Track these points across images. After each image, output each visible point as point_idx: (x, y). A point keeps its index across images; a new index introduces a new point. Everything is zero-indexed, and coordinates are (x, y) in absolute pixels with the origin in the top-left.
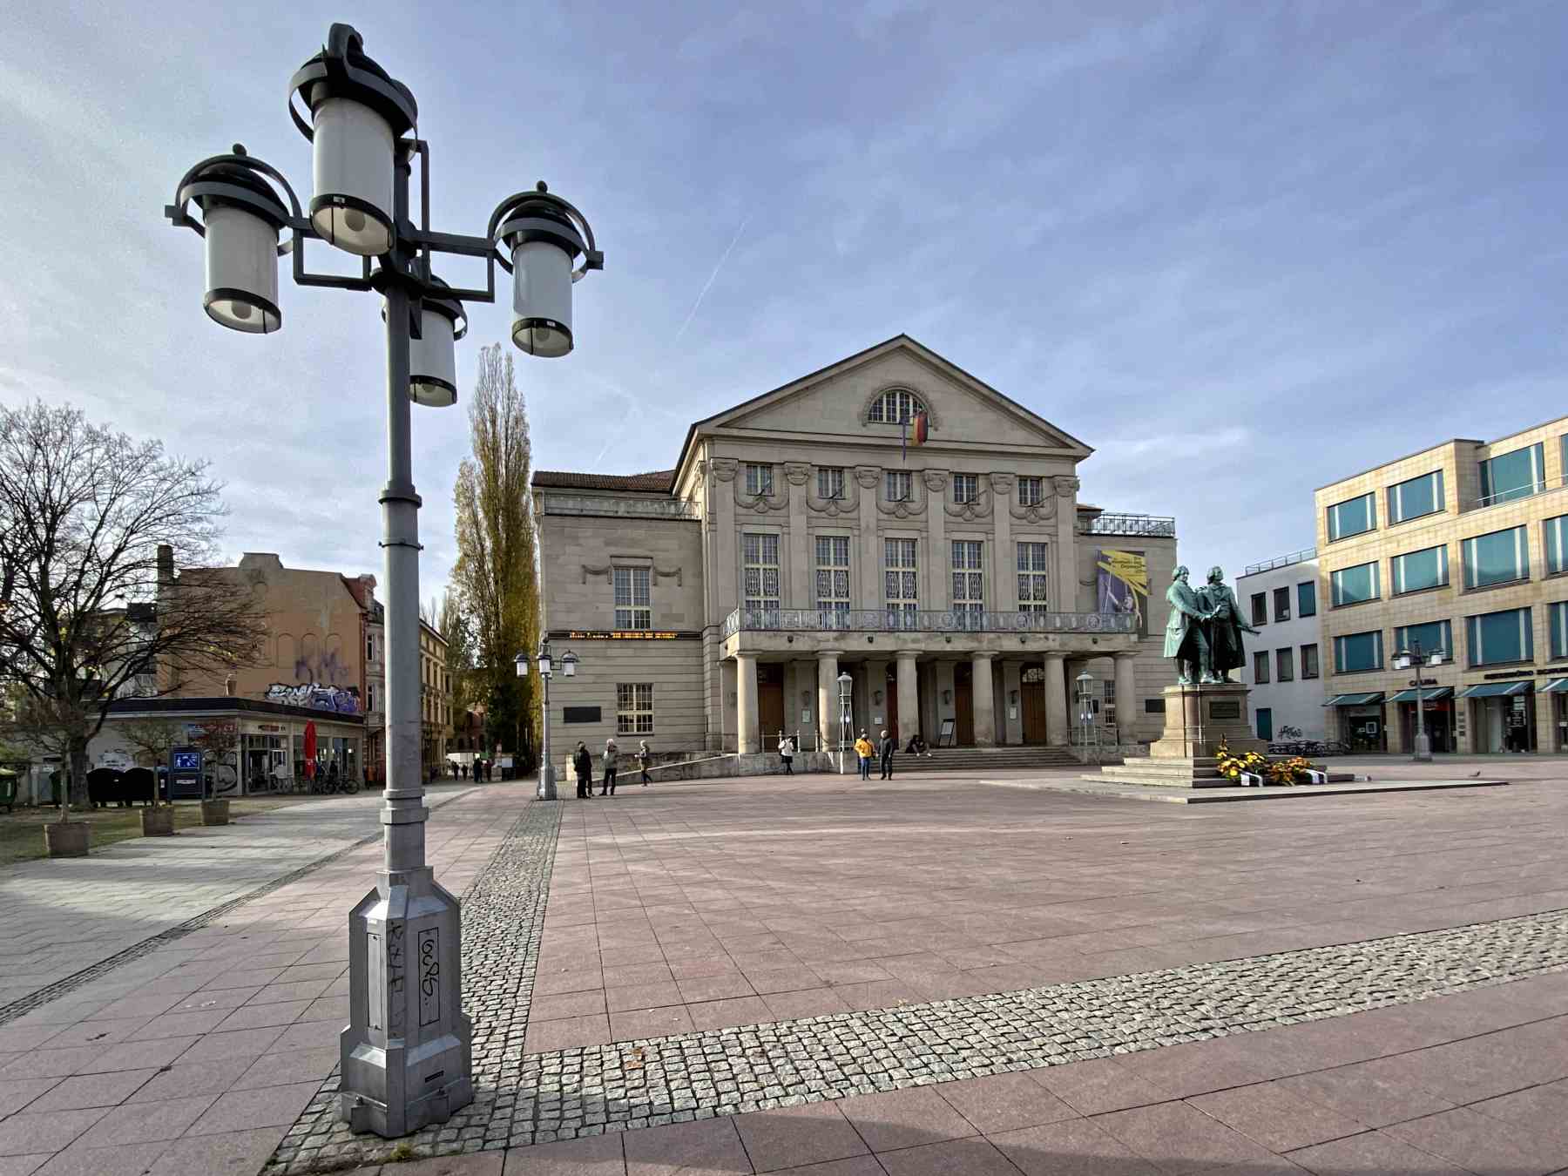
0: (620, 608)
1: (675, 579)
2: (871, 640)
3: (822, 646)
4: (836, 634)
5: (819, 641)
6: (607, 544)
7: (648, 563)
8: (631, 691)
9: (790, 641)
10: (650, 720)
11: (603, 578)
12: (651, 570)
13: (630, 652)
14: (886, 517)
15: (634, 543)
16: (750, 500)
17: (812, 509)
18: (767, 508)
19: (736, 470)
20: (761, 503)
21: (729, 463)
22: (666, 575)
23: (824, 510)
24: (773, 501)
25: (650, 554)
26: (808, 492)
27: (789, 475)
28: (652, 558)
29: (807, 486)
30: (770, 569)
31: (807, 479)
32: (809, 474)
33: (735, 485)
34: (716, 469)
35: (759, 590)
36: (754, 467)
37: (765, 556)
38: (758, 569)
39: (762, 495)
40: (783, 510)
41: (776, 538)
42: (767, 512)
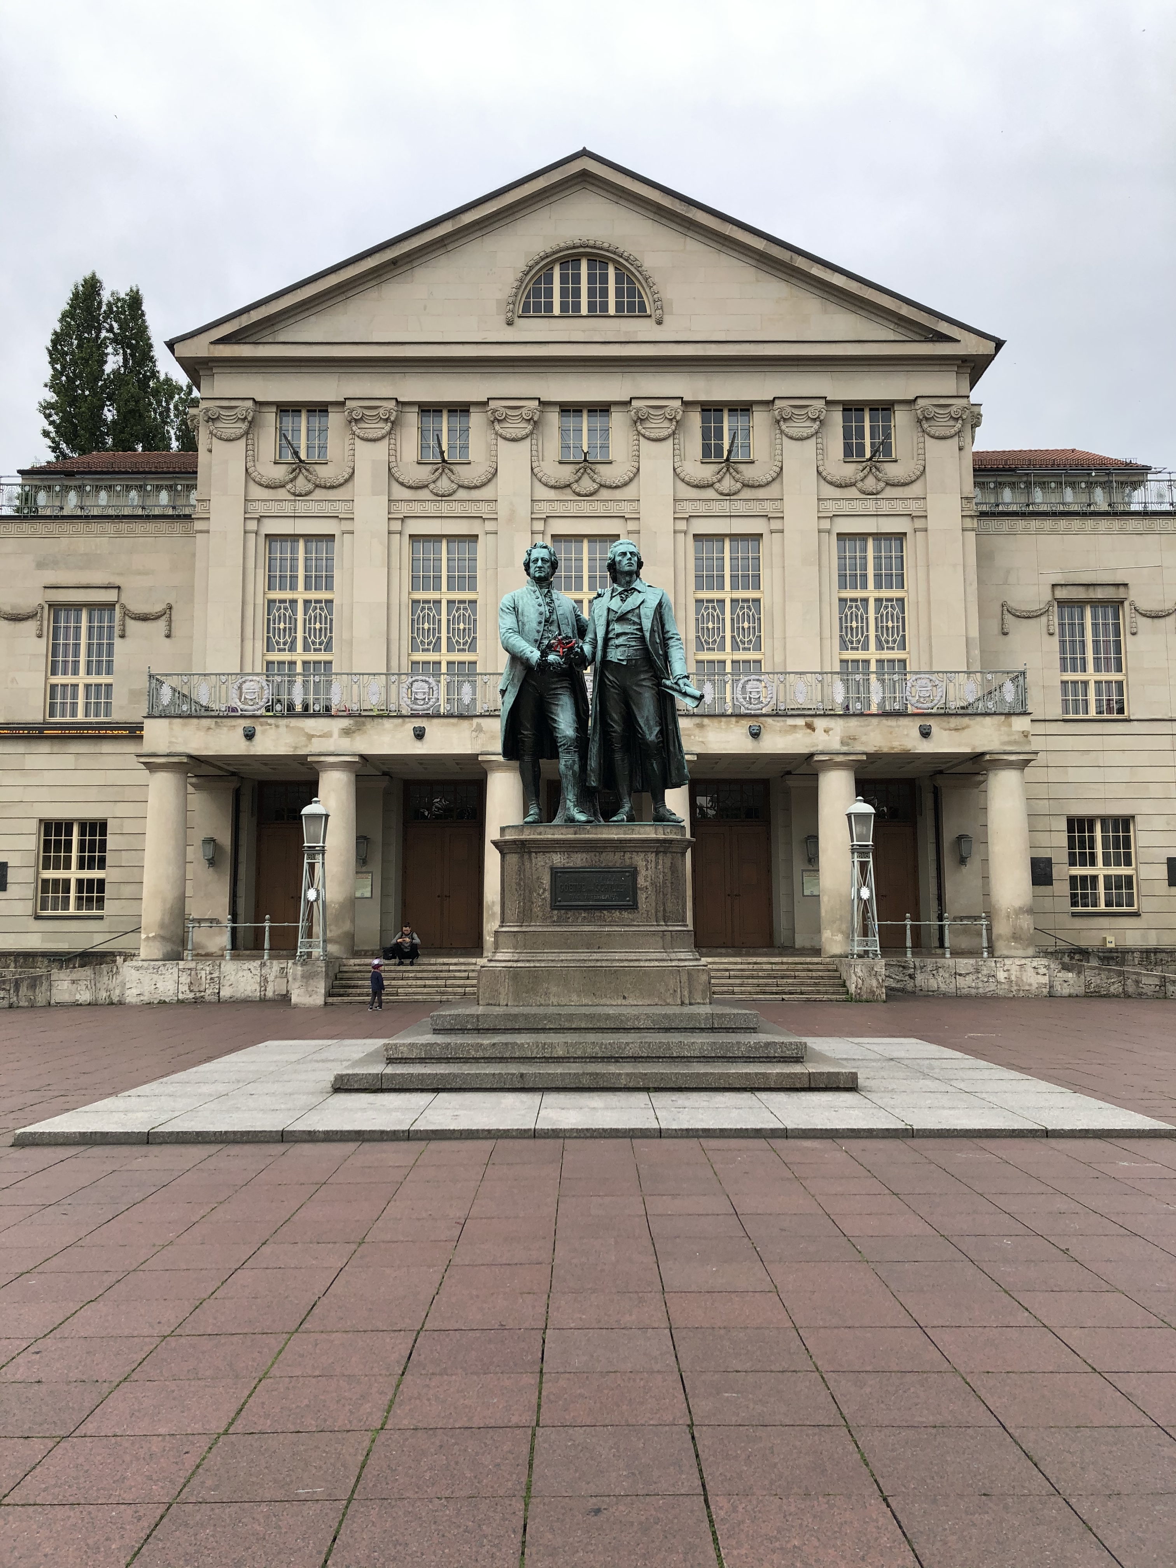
0: (59, 680)
1: (162, 624)
2: (419, 734)
3: (316, 746)
4: (345, 723)
5: (310, 737)
6: (41, 565)
7: (110, 596)
8: (69, 833)
9: (249, 735)
10: (101, 889)
11: (31, 626)
12: (117, 607)
13: (68, 761)
14: (552, 494)
15: (89, 561)
16: (280, 473)
17: (402, 484)
18: (310, 486)
19: (250, 419)
20: (301, 477)
21: (236, 407)
22: (144, 618)
23: (426, 486)
24: (324, 473)
25: (117, 581)
26: (393, 452)
27: (353, 424)
28: (119, 588)
29: (392, 441)
30: (318, 601)
31: (391, 429)
32: (392, 419)
33: (250, 447)
34: (212, 419)
35: (295, 642)
36: (294, 411)
37: (308, 577)
38: (293, 602)
39: (305, 462)
40: (343, 489)
41: (333, 543)
42: (312, 492)
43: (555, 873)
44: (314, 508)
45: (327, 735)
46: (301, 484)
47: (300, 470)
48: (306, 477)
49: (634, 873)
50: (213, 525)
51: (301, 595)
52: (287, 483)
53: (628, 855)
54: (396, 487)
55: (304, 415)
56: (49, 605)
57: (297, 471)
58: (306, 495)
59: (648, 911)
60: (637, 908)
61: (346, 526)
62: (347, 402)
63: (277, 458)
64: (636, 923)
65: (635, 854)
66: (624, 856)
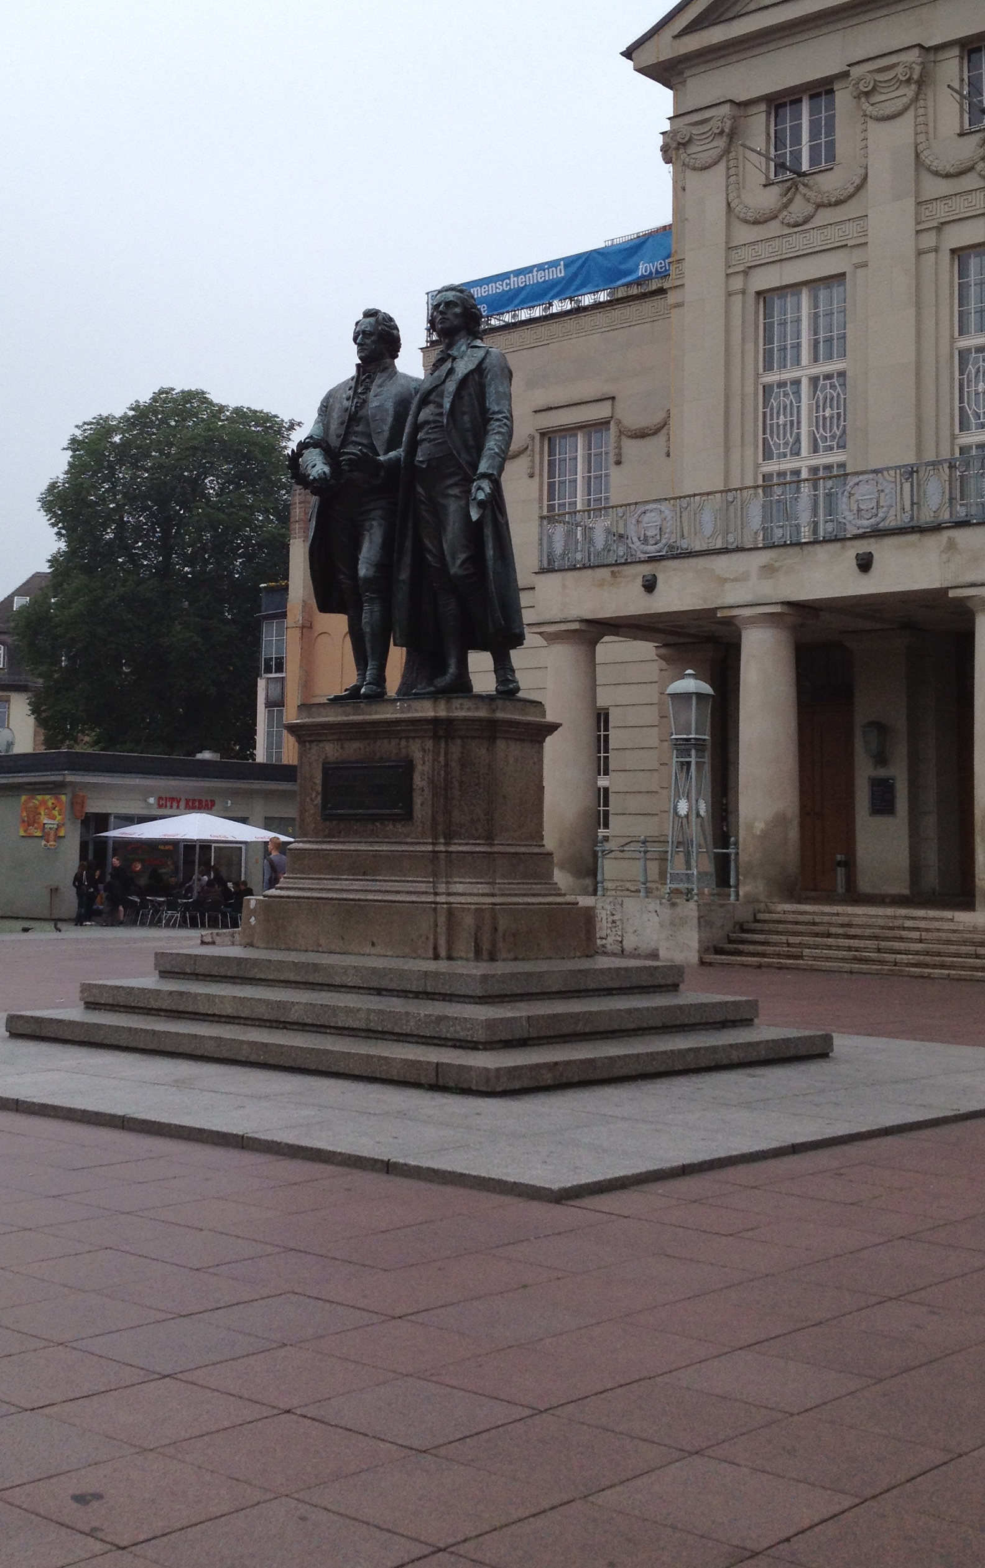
1: (659, 440)
2: (865, 564)
4: (765, 557)
5: (722, 582)
6: (531, 384)
7: (601, 411)
9: (649, 586)
12: (612, 423)
15: (581, 368)
16: (770, 198)
17: (936, 174)
18: (810, 209)
19: (727, 130)
20: (798, 199)
21: (711, 118)
22: (642, 435)
23: (971, 169)
24: (829, 183)
25: (609, 389)
26: (923, 129)
27: (863, 100)
28: (613, 398)
29: (921, 111)
30: (828, 377)
31: (917, 94)
32: (915, 77)
33: (732, 171)
34: (683, 144)
35: (798, 440)
36: (793, 102)
37: (816, 343)
38: (797, 382)
39: (804, 174)
40: (853, 202)
41: (844, 284)
42: (812, 217)
43: (328, 769)
44: (816, 240)
45: (742, 578)
46: (799, 208)
47: (797, 189)
48: (804, 196)
49: (409, 766)
50: (690, 294)
51: (805, 371)
52: (780, 211)
53: (403, 743)
54: (928, 180)
55: (805, 104)
56: (541, 433)
57: (792, 190)
58: (805, 222)
59: (422, 822)
60: (411, 818)
61: (857, 256)
62: (853, 69)
63: (771, 178)
64: (409, 840)
65: (411, 741)
66: (399, 744)
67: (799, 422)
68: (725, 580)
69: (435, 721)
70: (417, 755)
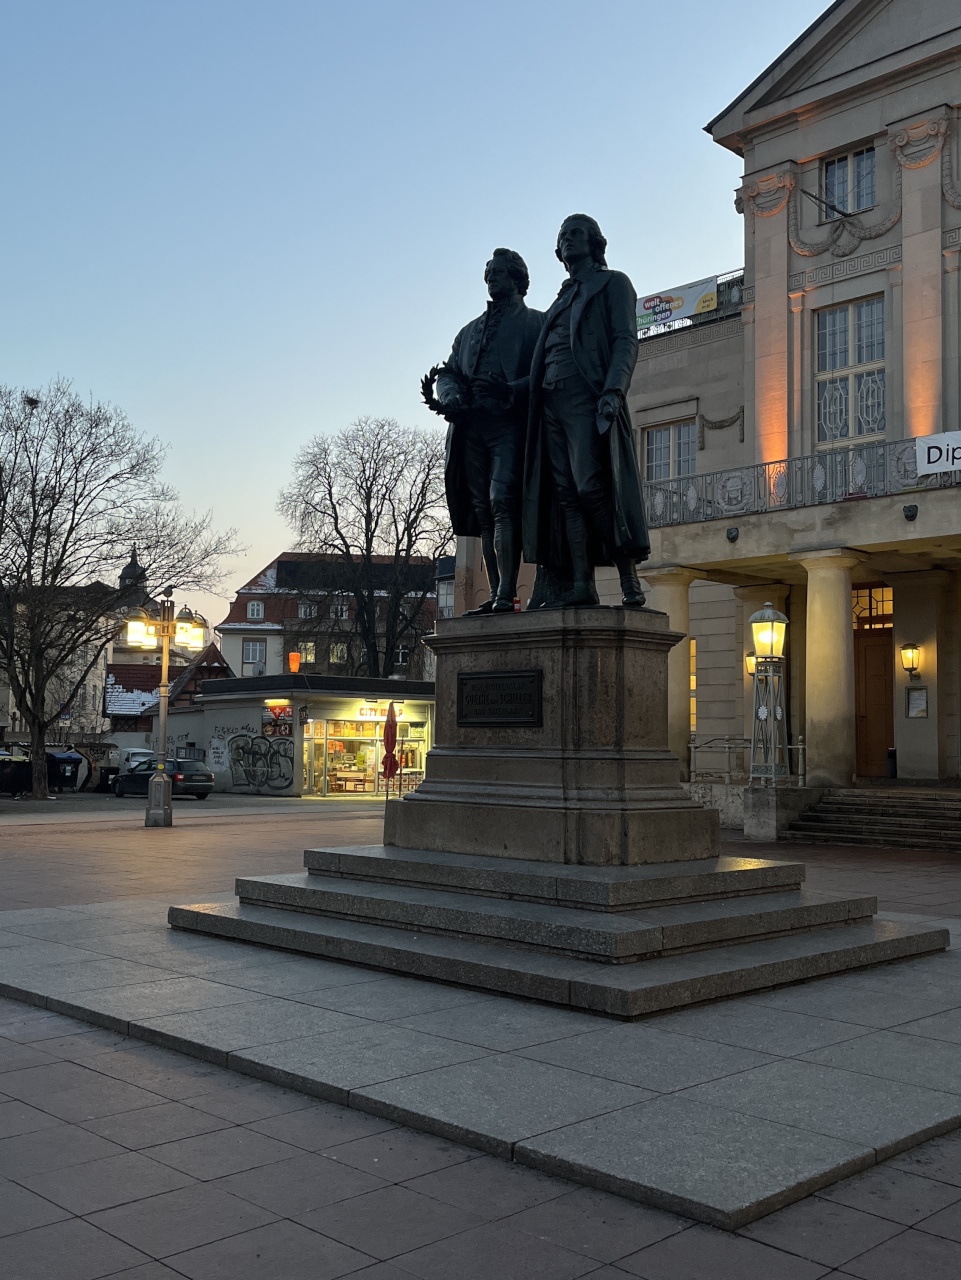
1: (735, 429)
3: (800, 540)
4: (830, 511)
5: (793, 532)
7: (688, 410)
9: (733, 539)
12: (697, 418)
15: (672, 378)
16: (822, 235)
17: (959, 208)
18: (856, 242)
19: (788, 185)
20: (845, 233)
21: (775, 175)
22: (720, 425)
24: (870, 220)
25: (694, 392)
26: (948, 172)
27: (899, 153)
28: (698, 399)
29: (946, 159)
30: (870, 374)
31: (944, 145)
32: (943, 131)
33: (792, 216)
34: (753, 197)
35: (846, 425)
36: (840, 160)
37: (860, 348)
38: (845, 379)
39: (850, 215)
40: (890, 234)
41: (883, 302)
42: (856, 249)
43: (463, 679)
44: (859, 267)
45: (810, 528)
46: (845, 239)
47: (845, 227)
48: (850, 232)
49: (539, 675)
50: (759, 313)
51: (852, 370)
52: (831, 245)
53: (534, 653)
54: (953, 214)
55: (851, 162)
56: (643, 429)
57: (841, 228)
58: (851, 253)
59: (552, 730)
60: (541, 725)
61: (895, 277)
62: (892, 130)
63: (824, 219)
64: (540, 746)
65: (541, 651)
66: (529, 655)
67: (847, 411)
68: (796, 531)
69: (565, 632)
70: (547, 664)
